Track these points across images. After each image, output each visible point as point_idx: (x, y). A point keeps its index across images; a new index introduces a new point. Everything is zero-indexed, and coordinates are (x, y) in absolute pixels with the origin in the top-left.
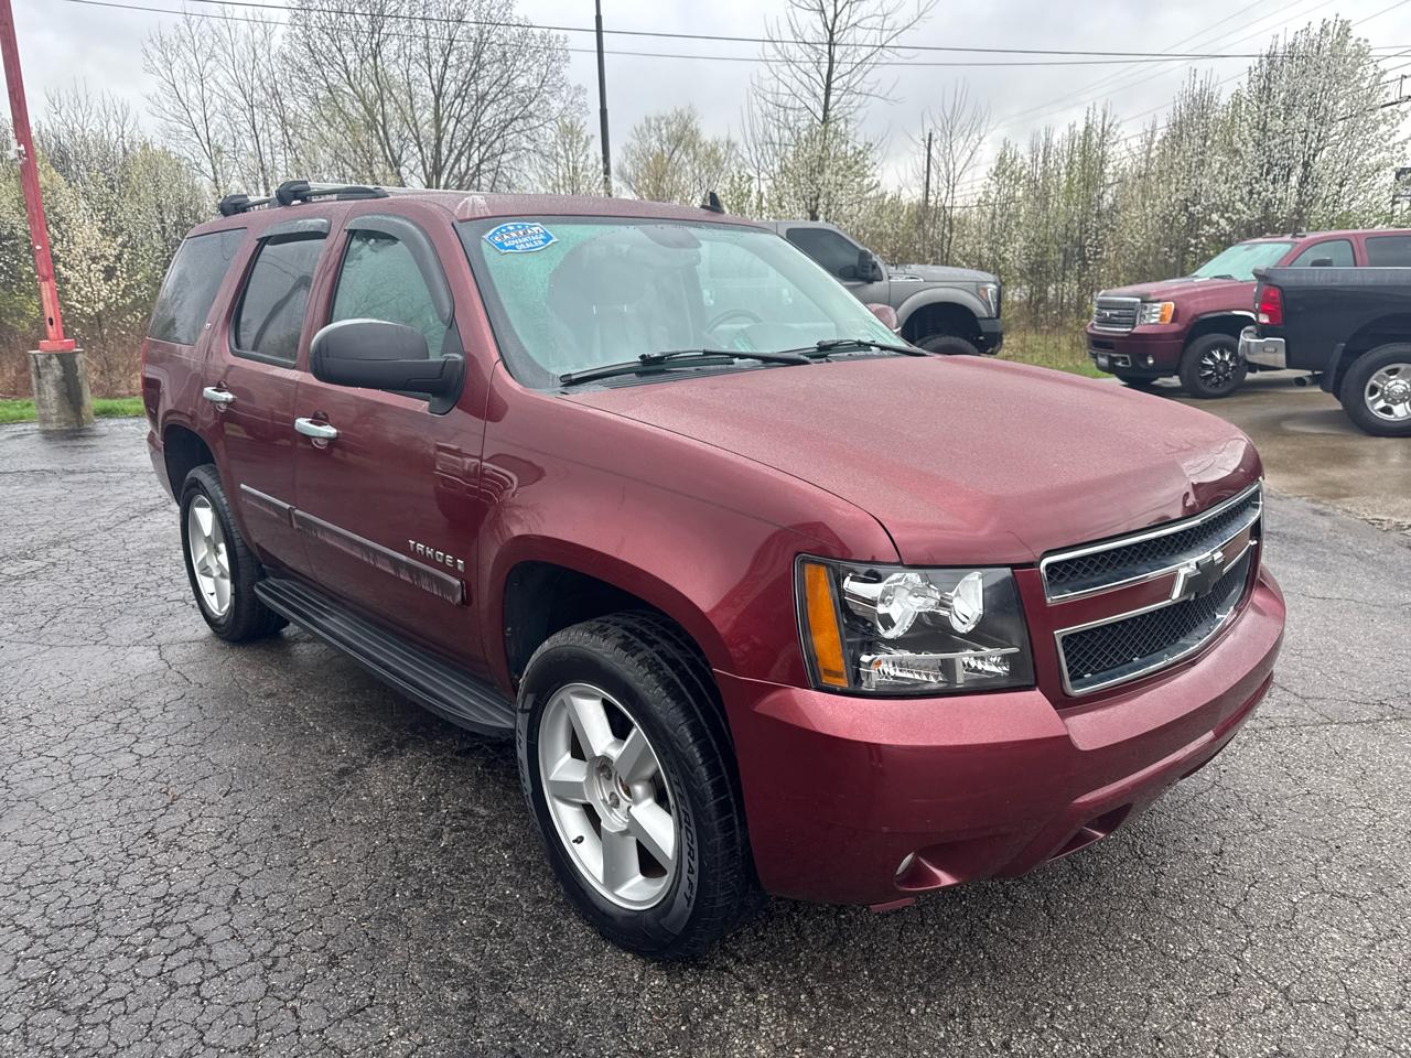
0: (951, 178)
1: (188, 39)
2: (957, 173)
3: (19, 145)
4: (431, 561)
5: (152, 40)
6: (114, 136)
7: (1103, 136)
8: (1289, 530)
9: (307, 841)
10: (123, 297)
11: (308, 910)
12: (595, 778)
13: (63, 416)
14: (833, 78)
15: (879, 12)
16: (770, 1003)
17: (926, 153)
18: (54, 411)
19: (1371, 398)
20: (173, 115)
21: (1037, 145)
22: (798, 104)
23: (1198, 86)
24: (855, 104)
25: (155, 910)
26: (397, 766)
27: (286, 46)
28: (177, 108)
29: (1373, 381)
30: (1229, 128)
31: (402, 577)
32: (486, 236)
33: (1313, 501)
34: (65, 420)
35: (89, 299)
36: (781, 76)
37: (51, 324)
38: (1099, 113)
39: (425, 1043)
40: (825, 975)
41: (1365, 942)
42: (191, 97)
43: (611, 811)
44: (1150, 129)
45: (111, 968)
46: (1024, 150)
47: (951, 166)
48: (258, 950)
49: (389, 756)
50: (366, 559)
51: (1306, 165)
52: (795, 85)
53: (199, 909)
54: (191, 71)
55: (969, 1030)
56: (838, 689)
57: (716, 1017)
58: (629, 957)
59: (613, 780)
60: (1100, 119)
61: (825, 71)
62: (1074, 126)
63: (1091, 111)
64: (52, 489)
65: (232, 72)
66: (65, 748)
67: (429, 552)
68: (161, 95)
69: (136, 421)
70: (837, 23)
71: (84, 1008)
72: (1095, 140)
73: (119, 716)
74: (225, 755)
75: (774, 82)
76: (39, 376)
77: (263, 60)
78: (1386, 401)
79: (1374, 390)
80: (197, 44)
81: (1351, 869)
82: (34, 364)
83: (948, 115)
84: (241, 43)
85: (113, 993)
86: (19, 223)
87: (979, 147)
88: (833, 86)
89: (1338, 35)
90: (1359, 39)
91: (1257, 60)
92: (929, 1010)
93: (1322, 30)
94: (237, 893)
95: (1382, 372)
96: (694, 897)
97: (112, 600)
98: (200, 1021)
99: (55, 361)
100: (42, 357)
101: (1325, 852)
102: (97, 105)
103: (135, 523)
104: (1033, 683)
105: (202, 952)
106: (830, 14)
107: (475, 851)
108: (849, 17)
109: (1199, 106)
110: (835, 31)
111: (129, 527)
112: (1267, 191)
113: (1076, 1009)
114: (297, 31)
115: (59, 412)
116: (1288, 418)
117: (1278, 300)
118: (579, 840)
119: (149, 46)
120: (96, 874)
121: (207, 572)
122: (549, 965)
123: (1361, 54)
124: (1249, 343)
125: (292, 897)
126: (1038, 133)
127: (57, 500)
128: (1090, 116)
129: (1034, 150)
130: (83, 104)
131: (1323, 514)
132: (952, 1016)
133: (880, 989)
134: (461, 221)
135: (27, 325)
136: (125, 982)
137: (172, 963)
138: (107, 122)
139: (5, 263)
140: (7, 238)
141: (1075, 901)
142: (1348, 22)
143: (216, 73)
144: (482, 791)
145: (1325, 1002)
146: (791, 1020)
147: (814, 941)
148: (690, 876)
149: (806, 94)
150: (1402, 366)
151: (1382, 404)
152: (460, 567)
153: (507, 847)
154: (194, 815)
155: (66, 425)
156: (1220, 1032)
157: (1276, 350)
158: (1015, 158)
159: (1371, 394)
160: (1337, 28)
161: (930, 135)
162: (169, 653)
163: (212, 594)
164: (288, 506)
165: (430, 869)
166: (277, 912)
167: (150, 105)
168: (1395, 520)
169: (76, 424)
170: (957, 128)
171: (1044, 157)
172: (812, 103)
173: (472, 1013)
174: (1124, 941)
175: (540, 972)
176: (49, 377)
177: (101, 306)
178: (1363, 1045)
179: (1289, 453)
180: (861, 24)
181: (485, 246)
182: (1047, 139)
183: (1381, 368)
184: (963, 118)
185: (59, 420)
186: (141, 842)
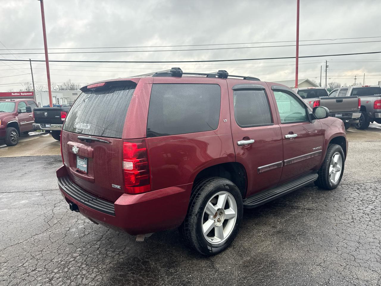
4: (317, 150)
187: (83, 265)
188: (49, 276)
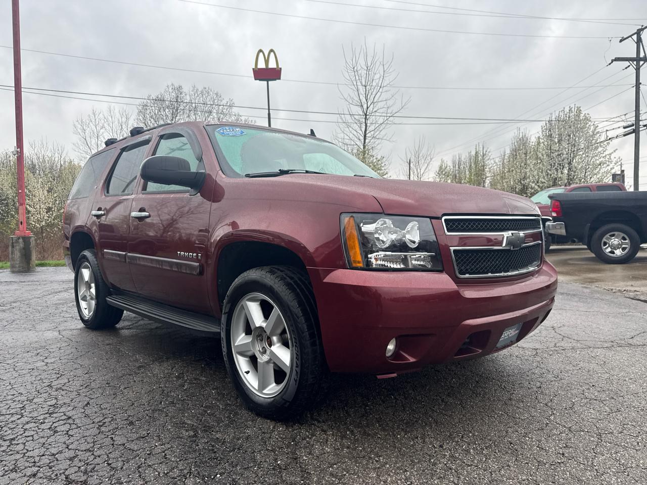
0: (419, 175)
1: (93, 120)
2: (422, 173)
3: (18, 149)
4: (187, 259)
5: (78, 121)
6: (56, 159)
7: (483, 156)
8: (571, 293)
9: (122, 388)
10: (54, 220)
11: (121, 408)
12: (256, 340)
13: (21, 265)
14: (367, 133)
15: (386, 106)
16: (333, 435)
17: (408, 166)
18: (18, 262)
19: (604, 247)
20: (84, 151)
21: (455, 161)
22: (353, 143)
23: (521, 134)
24: (377, 143)
25: (49, 409)
26: (165, 365)
27: (135, 124)
28: (86, 148)
29: (604, 240)
30: (536, 151)
31: (173, 269)
32: (217, 130)
33: (582, 284)
34: (22, 267)
35: (38, 220)
36: (345, 132)
37: (21, 224)
38: (481, 146)
39: (172, 447)
40: (358, 426)
41: (605, 413)
42: (92, 144)
43: (262, 355)
44: (503, 155)
45: (27, 427)
46: (450, 164)
47: (419, 171)
48: (96, 420)
49: (162, 361)
50: (158, 266)
51: (570, 163)
52: (351, 136)
53: (71, 408)
54: (94, 133)
55: (424, 442)
56: (359, 267)
57: (307, 439)
58: (269, 421)
59: (264, 341)
60: (481, 149)
61: (363, 129)
62: (471, 152)
63: (478, 146)
64: (15, 286)
65: (111, 134)
66: (12, 361)
67: (186, 254)
68: (80, 143)
69: (55, 268)
70: (368, 111)
71: (13, 439)
72: (480, 158)
73: (39, 351)
74: (86, 362)
75: (342, 135)
76: (13, 247)
77: (125, 129)
78: (611, 248)
79: (605, 244)
80: (97, 123)
81: (599, 391)
82: (11, 241)
83: (417, 149)
84: (116, 122)
85: (27, 434)
86: (10, 193)
87: (431, 163)
88: (367, 136)
89: (576, 112)
90: (585, 114)
91: (544, 122)
92: (406, 436)
93: (569, 111)
94: (88, 403)
95: (608, 236)
96: (298, 379)
97: (39, 317)
98: (67, 442)
99: (21, 240)
100: (16, 238)
101: (587, 387)
102: (50, 147)
103: (51, 296)
104: (442, 269)
105: (70, 421)
106: (365, 107)
107: (200, 390)
108: (373, 109)
109: (522, 142)
110: (368, 114)
111: (49, 297)
112: (554, 174)
113: (474, 435)
114: (141, 118)
115: (19, 264)
116: (570, 259)
117: (559, 206)
118: (247, 372)
119: (77, 124)
120: (23, 398)
121: (84, 299)
122: (231, 424)
123: (587, 119)
124: (549, 225)
125: (113, 404)
126: (456, 156)
127: (16, 290)
128: (477, 148)
129: (454, 163)
130: (45, 147)
131: (587, 288)
132: (417, 438)
133: (384, 430)
134: (207, 125)
135: (9, 231)
136: (34, 431)
137: (55, 425)
138: (54, 154)
139: (2, 210)
140: (5, 200)
141: (474, 402)
142: (580, 107)
143: (104, 134)
144: (204, 373)
145: (587, 431)
146: (342, 440)
147: (354, 416)
148: (297, 369)
149: (356, 139)
150: (616, 233)
151: (609, 250)
152: (199, 257)
153: (214, 389)
154: (70, 380)
155: (22, 269)
156: (540, 441)
157: (561, 228)
158: (446, 167)
159: (604, 246)
160: (576, 109)
161: (410, 160)
162: (64, 333)
163: (86, 309)
164: (124, 253)
165: (178, 395)
166: (106, 409)
167: (74, 147)
168: (618, 289)
169: (27, 268)
170: (421, 155)
171: (458, 165)
172: (358, 143)
173: (195, 438)
174: (496, 413)
175: (227, 426)
176: (17, 247)
177: (44, 223)
178: (605, 444)
179: (571, 270)
180: (378, 111)
181: (216, 133)
182: (459, 158)
183: (607, 234)
184: (423, 151)
185: (19, 267)
186: (45, 388)
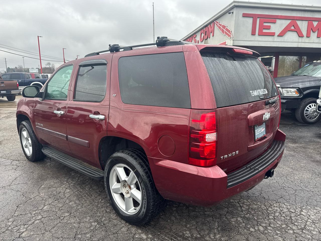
187: (270, 218)
188: (300, 233)
